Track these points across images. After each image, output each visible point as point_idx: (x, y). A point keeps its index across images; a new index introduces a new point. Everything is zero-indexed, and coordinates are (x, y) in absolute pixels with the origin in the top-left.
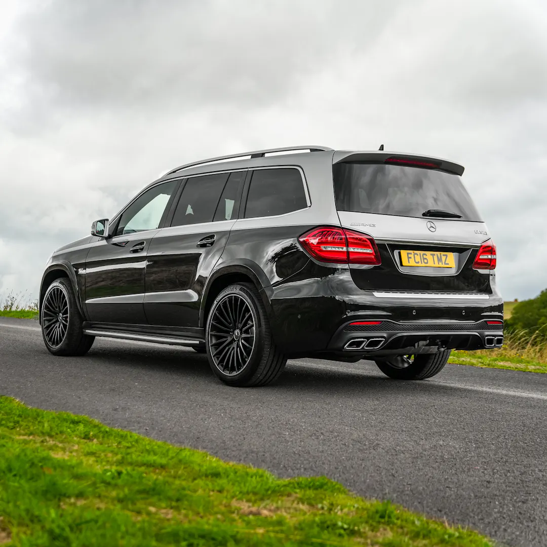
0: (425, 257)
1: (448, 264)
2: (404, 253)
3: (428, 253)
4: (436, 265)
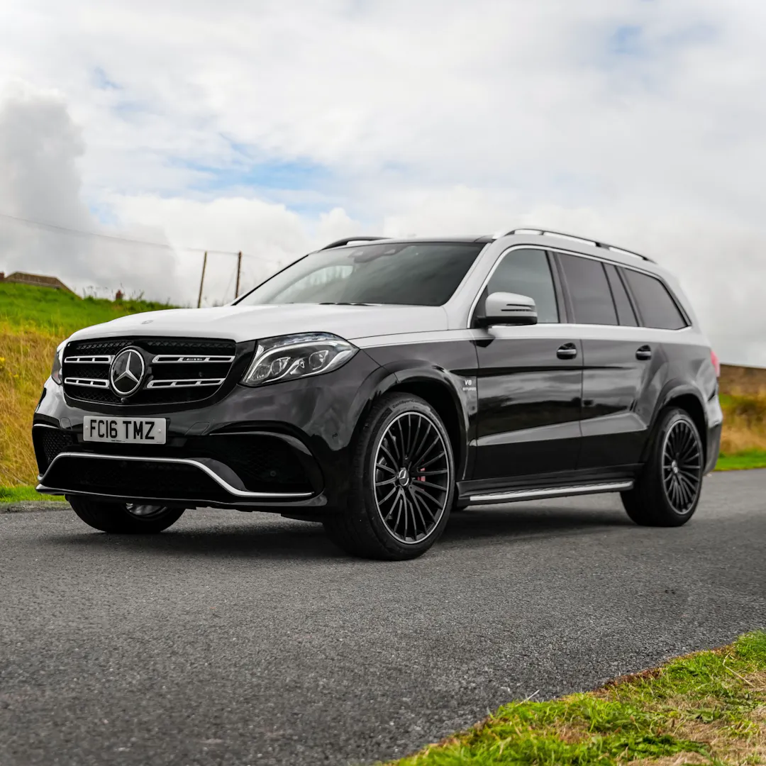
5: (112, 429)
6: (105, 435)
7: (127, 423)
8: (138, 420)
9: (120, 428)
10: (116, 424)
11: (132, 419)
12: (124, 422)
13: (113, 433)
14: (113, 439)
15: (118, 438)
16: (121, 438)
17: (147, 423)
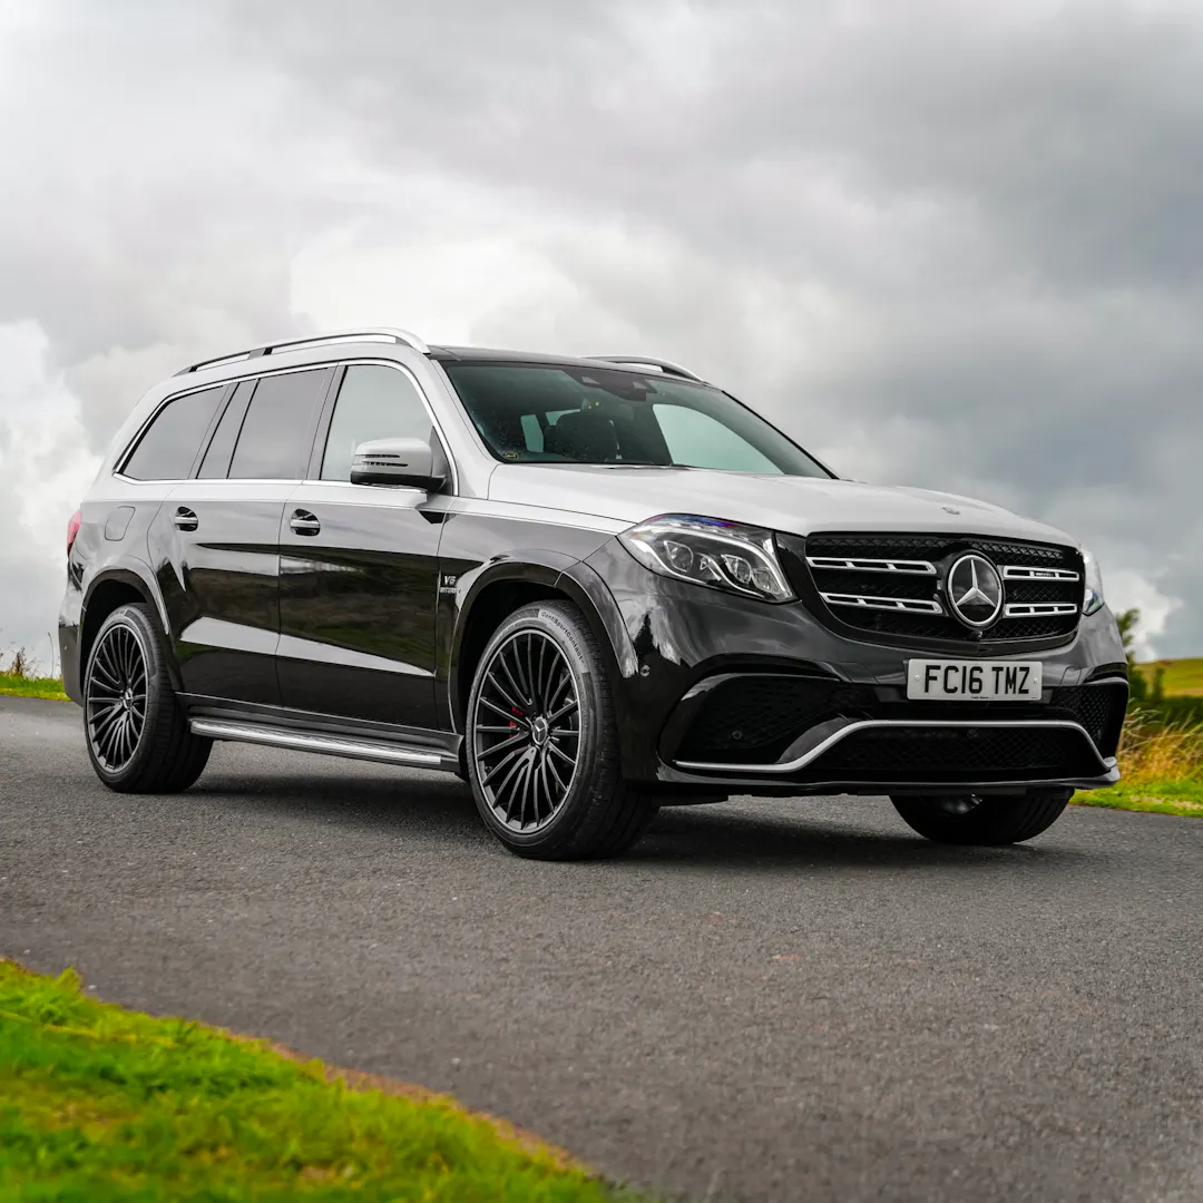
5: (973, 680)
6: (960, 689)
7: (997, 670)
8: (1012, 665)
9: (988, 677)
10: (981, 671)
11: (1004, 664)
12: (994, 669)
13: (976, 686)
14: (975, 695)
15: (982, 694)
16: (988, 693)
17: (1022, 669)
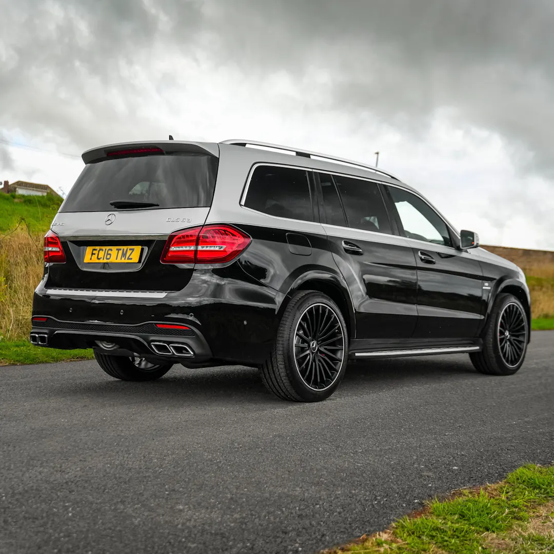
0: (110, 252)
1: (131, 259)
2: (89, 250)
3: (114, 248)
4: (119, 261)
